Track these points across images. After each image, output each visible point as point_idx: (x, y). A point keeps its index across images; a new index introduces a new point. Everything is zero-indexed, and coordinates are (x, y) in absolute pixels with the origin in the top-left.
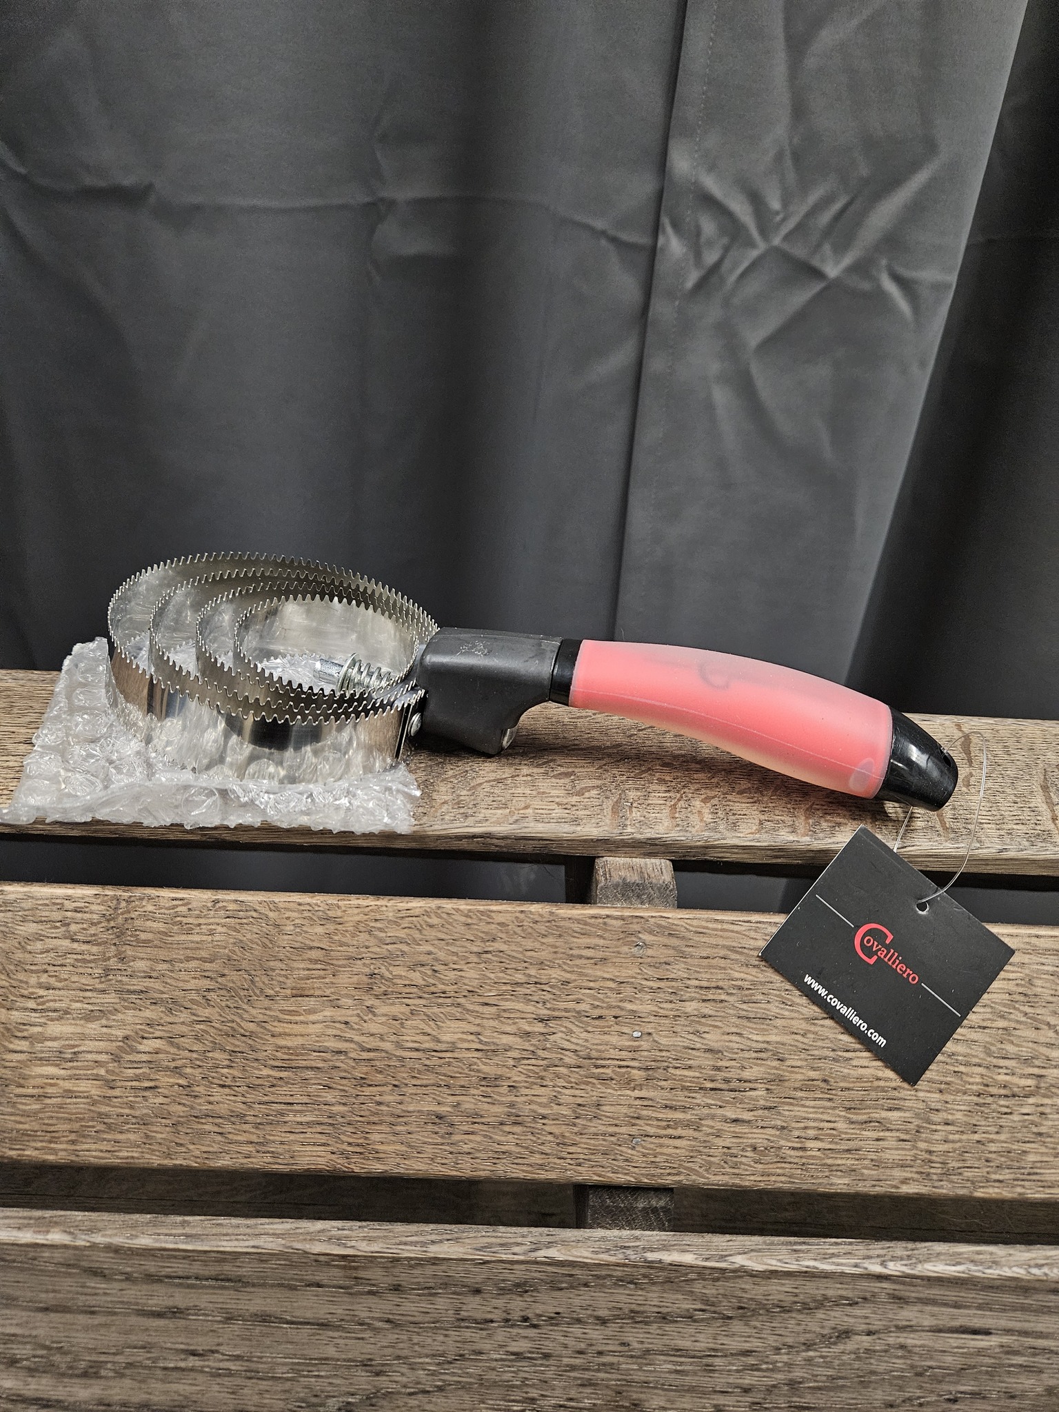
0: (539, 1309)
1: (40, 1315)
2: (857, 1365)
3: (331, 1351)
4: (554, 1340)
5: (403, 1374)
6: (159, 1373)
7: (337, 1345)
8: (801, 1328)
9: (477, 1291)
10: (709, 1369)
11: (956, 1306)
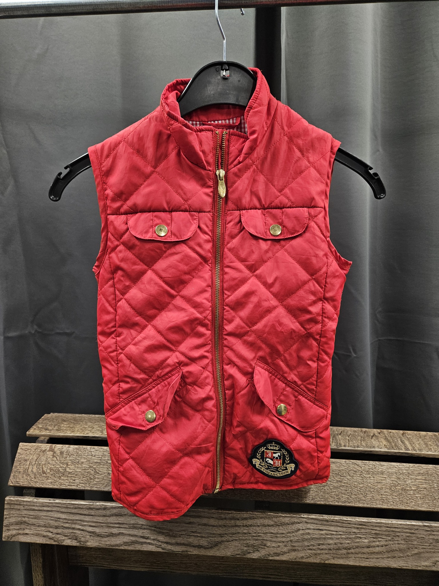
0: (248, 523)
1: (169, 523)
2: (301, 537)
3: (215, 532)
4: (251, 530)
5: (226, 537)
6: (186, 536)
7: (216, 531)
8: (291, 528)
9: (238, 519)
10: (276, 537)
11: (316, 524)
